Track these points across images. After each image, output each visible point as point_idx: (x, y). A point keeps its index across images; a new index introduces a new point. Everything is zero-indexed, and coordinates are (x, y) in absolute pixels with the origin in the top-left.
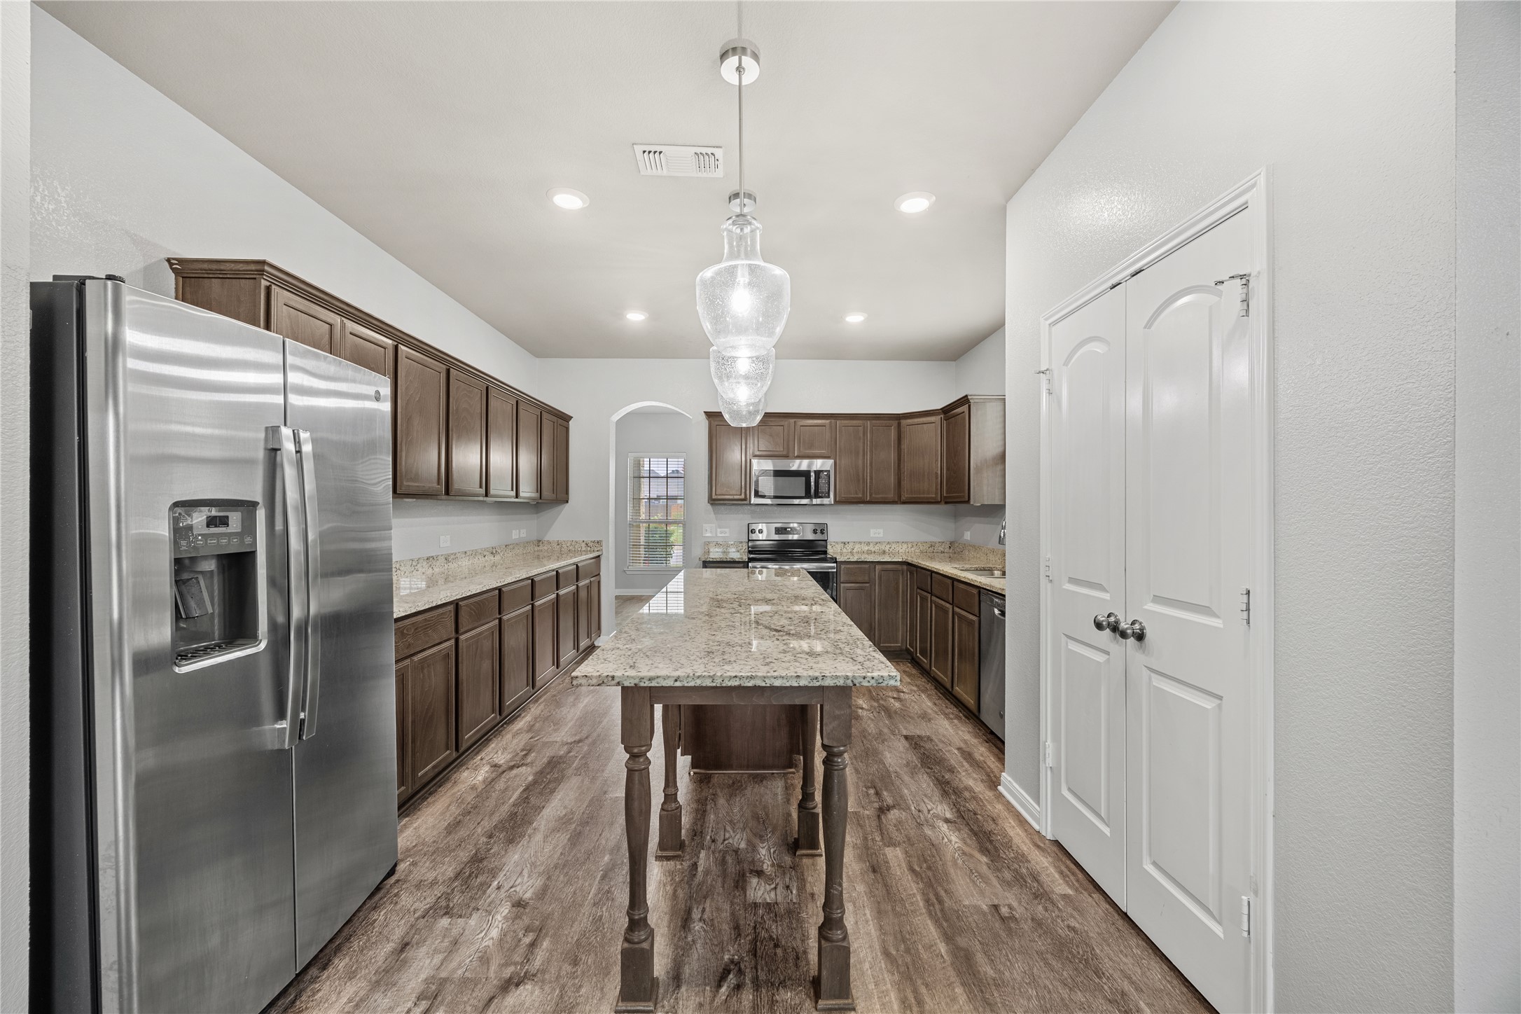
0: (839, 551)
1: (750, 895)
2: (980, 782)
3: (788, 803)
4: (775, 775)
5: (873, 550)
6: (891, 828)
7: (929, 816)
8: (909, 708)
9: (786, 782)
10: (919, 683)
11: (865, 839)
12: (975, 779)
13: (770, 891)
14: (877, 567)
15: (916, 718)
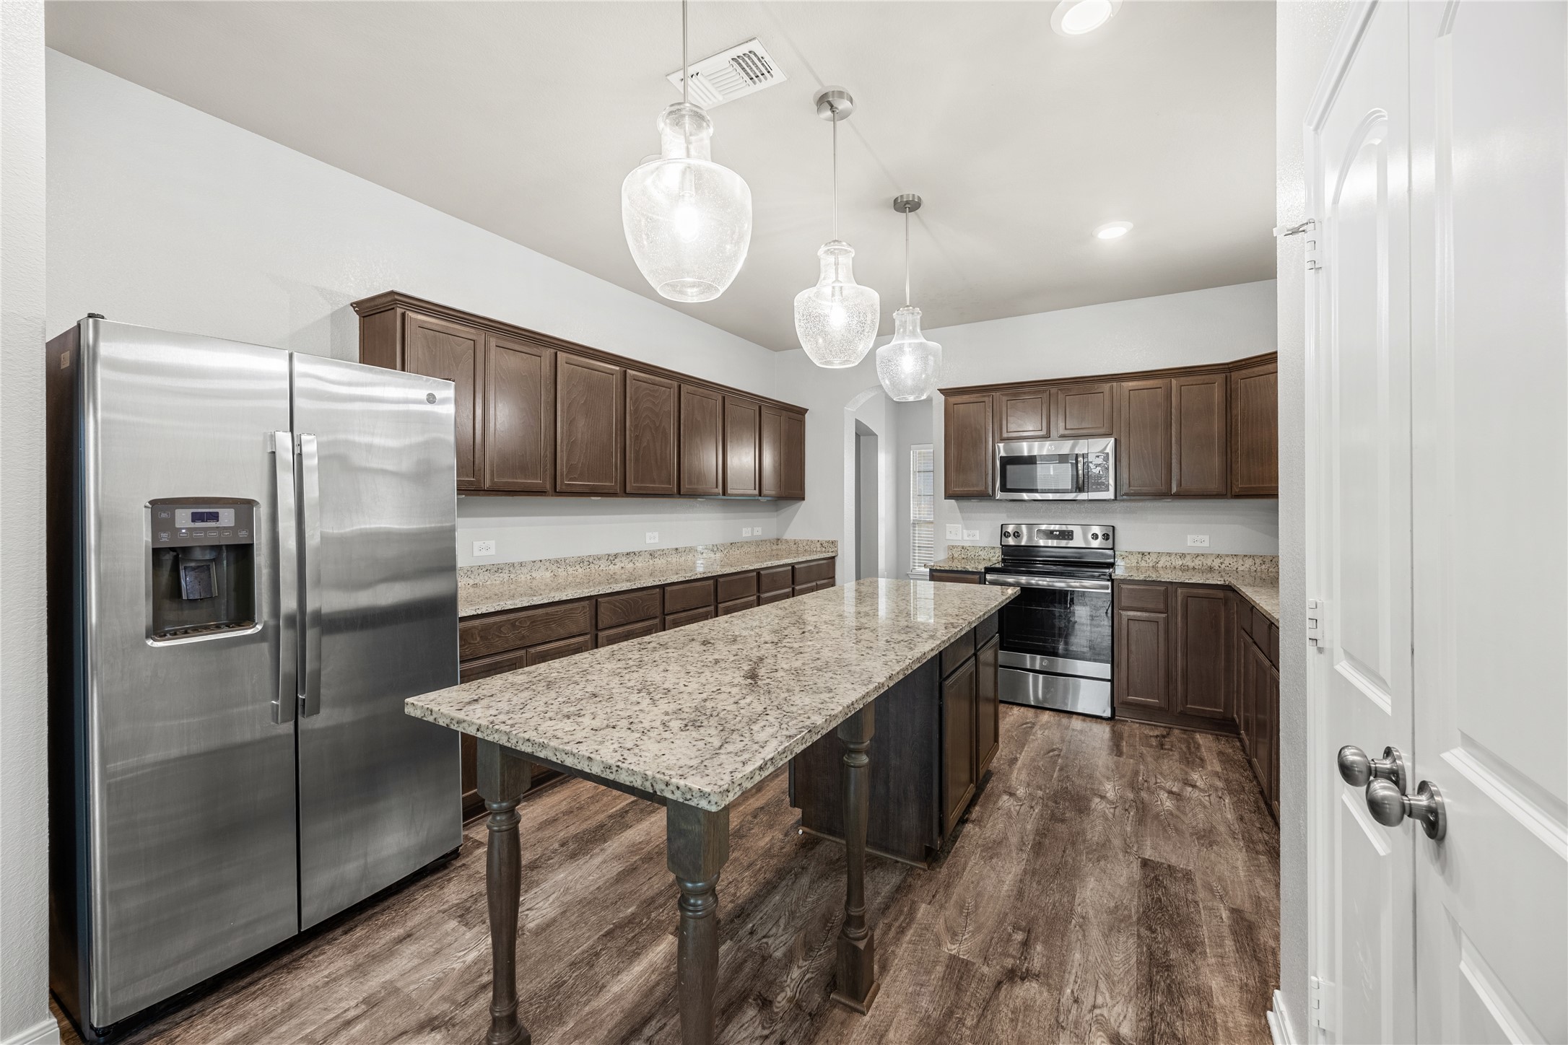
0: (1134, 564)
1: (729, 1032)
2: (1236, 989)
3: (883, 913)
4: (899, 864)
5: (1191, 565)
6: (1005, 1012)
7: (1088, 1017)
8: (1185, 814)
9: (904, 880)
10: (1234, 776)
11: (950, 1013)
12: (1228, 979)
13: (757, 1039)
14: (1179, 591)
15: (1187, 835)
